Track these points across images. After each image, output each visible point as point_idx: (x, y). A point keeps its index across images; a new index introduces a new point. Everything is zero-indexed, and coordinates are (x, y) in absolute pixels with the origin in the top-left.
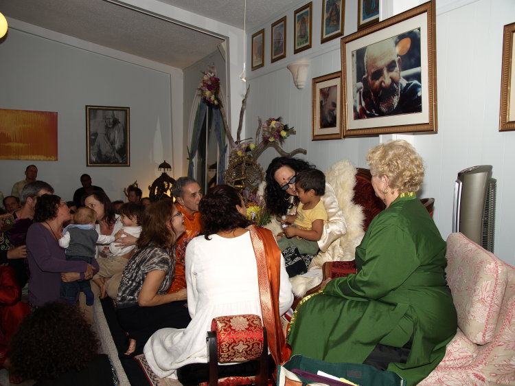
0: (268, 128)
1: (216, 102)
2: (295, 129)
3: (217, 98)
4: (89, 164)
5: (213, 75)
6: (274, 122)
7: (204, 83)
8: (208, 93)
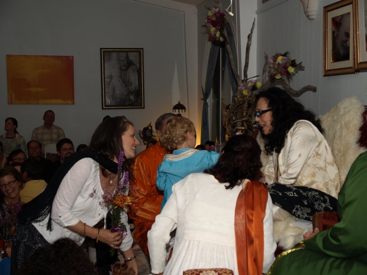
0: (274, 64)
1: (221, 39)
2: (303, 64)
3: (222, 35)
4: (104, 107)
5: (217, 10)
6: (280, 58)
7: (208, 19)
8: (213, 29)
